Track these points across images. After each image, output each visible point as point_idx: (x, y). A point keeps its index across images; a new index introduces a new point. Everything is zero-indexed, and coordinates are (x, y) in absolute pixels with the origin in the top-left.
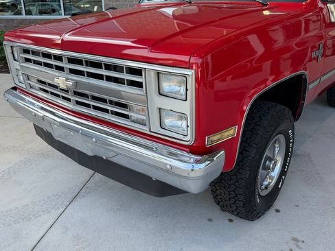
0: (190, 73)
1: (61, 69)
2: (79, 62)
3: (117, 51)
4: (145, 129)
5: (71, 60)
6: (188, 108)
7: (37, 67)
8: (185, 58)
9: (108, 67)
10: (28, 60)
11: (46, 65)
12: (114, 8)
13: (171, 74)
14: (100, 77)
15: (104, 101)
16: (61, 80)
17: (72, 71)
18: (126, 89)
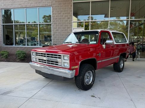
0: (69, 55)
1: (45, 56)
2: (49, 55)
3: (56, 52)
4: (61, 67)
5: (47, 54)
6: (68, 61)
7: (39, 56)
8: (68, 53)
9: (55, 55)
10: (37, 55)
11: (41, 56)
12: (56, 45)
13: (66, 56)
14: (53, 57)
15: (53, 62)
16: (45, 58)
17: (47, 57)
18: (58, 59)
